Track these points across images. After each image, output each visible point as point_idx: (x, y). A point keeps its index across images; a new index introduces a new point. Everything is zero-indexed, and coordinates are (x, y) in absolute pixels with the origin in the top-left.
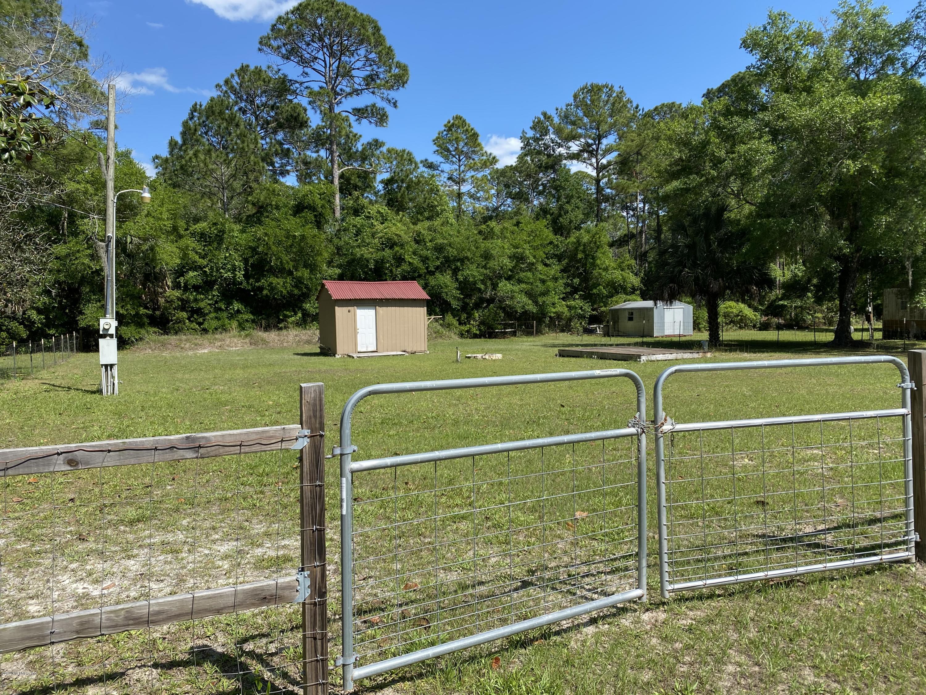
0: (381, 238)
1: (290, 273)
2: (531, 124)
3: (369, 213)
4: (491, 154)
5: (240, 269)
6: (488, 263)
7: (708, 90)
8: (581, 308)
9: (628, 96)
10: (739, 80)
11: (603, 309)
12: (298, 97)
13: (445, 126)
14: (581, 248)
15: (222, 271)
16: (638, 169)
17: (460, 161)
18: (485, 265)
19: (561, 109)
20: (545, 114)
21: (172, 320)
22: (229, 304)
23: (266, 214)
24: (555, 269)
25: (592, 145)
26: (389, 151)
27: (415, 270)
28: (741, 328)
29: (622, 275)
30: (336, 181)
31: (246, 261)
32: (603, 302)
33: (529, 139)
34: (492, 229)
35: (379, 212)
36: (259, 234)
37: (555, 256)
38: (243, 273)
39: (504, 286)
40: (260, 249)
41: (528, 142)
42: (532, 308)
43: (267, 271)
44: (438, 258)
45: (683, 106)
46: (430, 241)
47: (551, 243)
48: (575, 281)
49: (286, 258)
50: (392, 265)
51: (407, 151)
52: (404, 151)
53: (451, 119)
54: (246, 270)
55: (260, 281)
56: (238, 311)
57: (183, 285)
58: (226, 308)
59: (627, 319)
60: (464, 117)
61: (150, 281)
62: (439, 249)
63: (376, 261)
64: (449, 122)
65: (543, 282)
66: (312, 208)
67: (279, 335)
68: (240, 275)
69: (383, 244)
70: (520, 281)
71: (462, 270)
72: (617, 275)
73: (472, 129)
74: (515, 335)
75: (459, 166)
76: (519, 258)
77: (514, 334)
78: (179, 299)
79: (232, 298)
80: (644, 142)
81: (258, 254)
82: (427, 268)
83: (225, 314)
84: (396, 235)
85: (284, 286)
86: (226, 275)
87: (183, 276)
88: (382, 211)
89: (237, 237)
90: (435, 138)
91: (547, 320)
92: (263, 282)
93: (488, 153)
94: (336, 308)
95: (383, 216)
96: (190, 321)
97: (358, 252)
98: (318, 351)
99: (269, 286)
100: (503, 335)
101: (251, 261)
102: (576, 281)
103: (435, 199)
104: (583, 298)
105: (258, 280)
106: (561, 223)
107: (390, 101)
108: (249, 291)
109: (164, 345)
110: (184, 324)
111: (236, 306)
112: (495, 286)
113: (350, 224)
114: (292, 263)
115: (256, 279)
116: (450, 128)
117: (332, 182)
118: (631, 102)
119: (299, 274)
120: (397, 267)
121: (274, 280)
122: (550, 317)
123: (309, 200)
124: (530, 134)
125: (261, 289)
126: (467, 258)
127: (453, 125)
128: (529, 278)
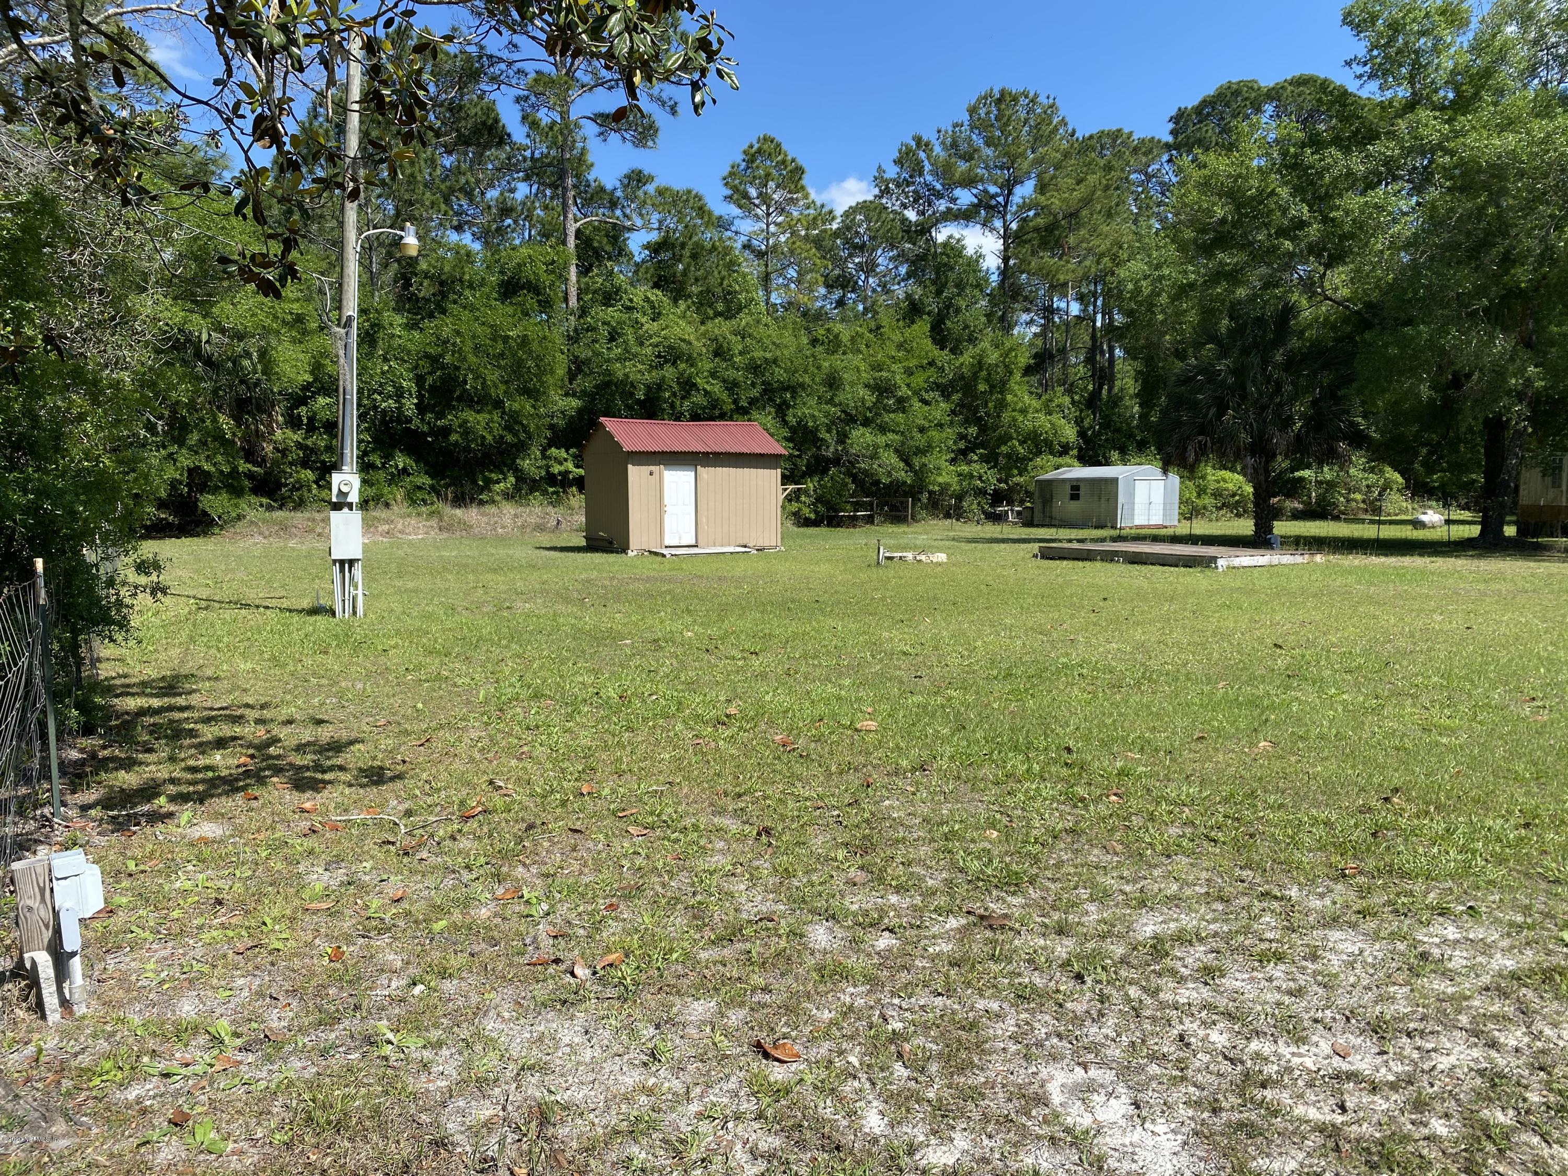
0: (657, 346)
1: (498, 404)
2: (896, 155)
3: (631, 300)
4: (823, 206)
5: (411, 394)
6: (835, 395)
7: (1180, 109)
8: (980, 478)
9: (1062, 113)
10: (1232, 94)
11: (1018, 479)
12: (502, 86)
13: (745, 152)
14: (984, 373)
15: (376, 396)
16: (1072, 240)
17: (768, 215)
18: (832, 398)
19: (946, 132)
20: (918, 140)
21: (286, 485)
22: (388, 457)
23: (452, 297)
24: (941, 409)
25: (997, 195)
26: (661, 192)
27: (714, 403)
28: (1238, 515)
29: (1050, 422)
30: (571, 242)
31: (420, 380)
32: (1017, 468)
33: (887, 182)
34: (836, 336)
35: (647, 300)
36: (446, 332)
37: (937, 386)
38: (416, 401)
39: (860, 437)
40: (448, 359)
41: (887, 187)
42: (903, 475)
43: (459, 399)
44: (753, 384)
45: (1135, 137)
46: (741, 353)
47: (932, 364)
48: (970, 430)
49: (493, 376)
50: (674, 394)
51: (694, 193)
52: (689, 192)
53: (755, 142)
54: (420, 397)
55: (444, 417)
56: (405, 471)
57: (305, 421)
58: (383, 464)
59: (1068, 496)
60: (778, 139)
61: (248, 413)
62: (754, 368)
63: (648, 387)
64: (751, 146)
65: (922, 430)
66: (535, 288)
67: (483, 515)
68: (410, 405)
69: (659, 356)
70: (883, 429)
71: (794, 407)
72: (1042, 422)
73: (793, 160)
74: (872, 523)
75: (768, 225)
76: (882, 389)
77: (870, 520)
78: (299, 446)
79: (394, 447)
80: (1093, 193)
81: (443, 367)
82: (735, 402)
83: (381, 475)
84: (683, 340)
85: (488, 427)
86: (384, 405)
87: (306, 404)
88: (653, 298)
89: (400, 337)
90: (726, 173)
91: (925, 497)
92: (450, 419)
93: (818, 204)
94: (630, 466)
95: (653, 307)
96: (319, 486)
97: (620, 370)
98: (583, 543)
99: (460, 426)
100: (853, 522)
101: (429, 380)
102: (973, 430)
103: (735, 280)
104: (984, 459)
105: (440, 415)
106: (948, 330)
107: (664, 104)
108: (426, 435)
109: (284, 528)
110: (310, 491)
111: (401, 461)
112: (842, 438)
113: (598, 320)
114: (503, 387)
115: (437, 413)
116: (751, 157)
117: (564, 243)
118: (1066, 124)
119: (516, 406)
120: (683, 398)
121: (470, 416)
122: (931, 493)
123: (528, 272)
124: (892, 172)
125: (446, 431)
126: (802, 386)
127: (759, 151)
128: (898, 424)
